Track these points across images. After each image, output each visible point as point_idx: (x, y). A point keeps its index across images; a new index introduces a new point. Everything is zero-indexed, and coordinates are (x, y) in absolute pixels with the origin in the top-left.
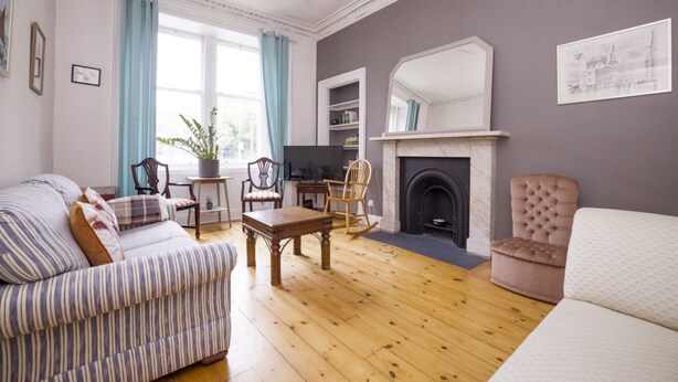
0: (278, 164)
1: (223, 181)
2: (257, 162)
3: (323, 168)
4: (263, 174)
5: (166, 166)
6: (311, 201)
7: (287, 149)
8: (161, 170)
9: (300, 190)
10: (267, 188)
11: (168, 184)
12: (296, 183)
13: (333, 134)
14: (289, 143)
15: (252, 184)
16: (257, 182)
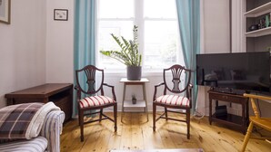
0: (190, 71)
1: (143, 83)
2: (172, 68)
3: (235, 71)
4: (176, 79)
5: (102, 71)
6: (225, 107)
7: (199, 58)
8: (98, 74)
9: (212, 96)
10: (180, 92)
11: (103, 84)
12: (209, 88)
13: (250, 41)
14: (202, 52)
15: (166, 87)
16: (171, 85)
